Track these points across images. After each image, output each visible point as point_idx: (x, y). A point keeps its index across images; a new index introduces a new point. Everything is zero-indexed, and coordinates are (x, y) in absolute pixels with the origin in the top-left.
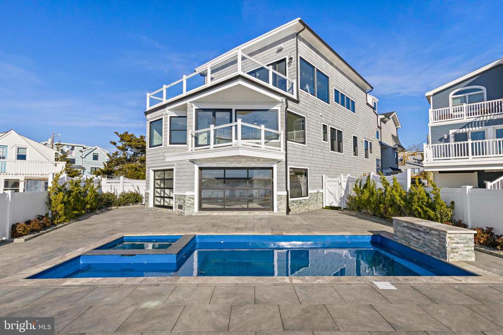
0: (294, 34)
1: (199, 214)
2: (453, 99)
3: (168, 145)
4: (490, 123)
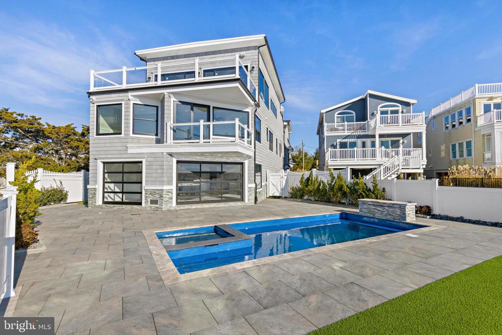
0: (256, 46)
1: (178, 208)
2: (337, 117)
3: (131, 135)
4: (359, 137)
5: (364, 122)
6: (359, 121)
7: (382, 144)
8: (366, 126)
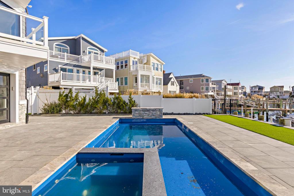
2: (55, 47)
4: (75, 66)
5: (78, 56)
6: (73, 54)
7: (95, 74)
8: (80, 59)
